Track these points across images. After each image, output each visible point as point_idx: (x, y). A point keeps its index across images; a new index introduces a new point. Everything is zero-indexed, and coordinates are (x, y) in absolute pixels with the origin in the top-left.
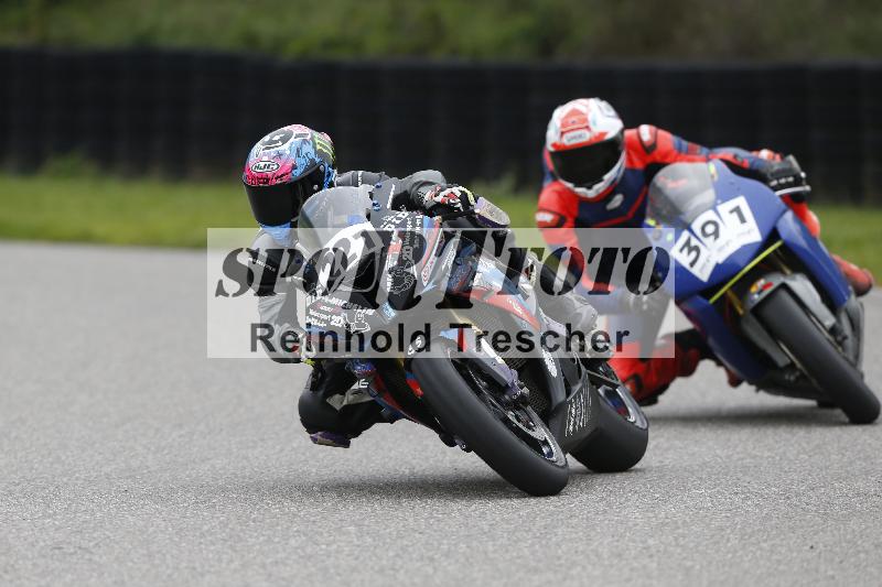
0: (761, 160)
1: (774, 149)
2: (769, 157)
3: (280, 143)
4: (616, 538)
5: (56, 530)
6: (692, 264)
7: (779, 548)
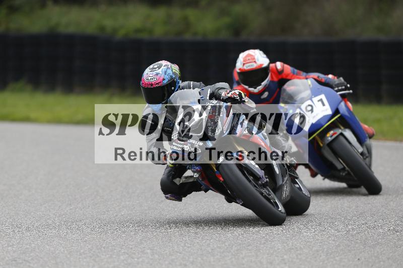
4: (269, 255)
5: (14, 252)
7: (344, 260)
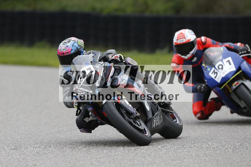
0: (237, 46)
1: (242, 42)
2: (240, 45)
3: (68, 43)
6: (215, 78)
